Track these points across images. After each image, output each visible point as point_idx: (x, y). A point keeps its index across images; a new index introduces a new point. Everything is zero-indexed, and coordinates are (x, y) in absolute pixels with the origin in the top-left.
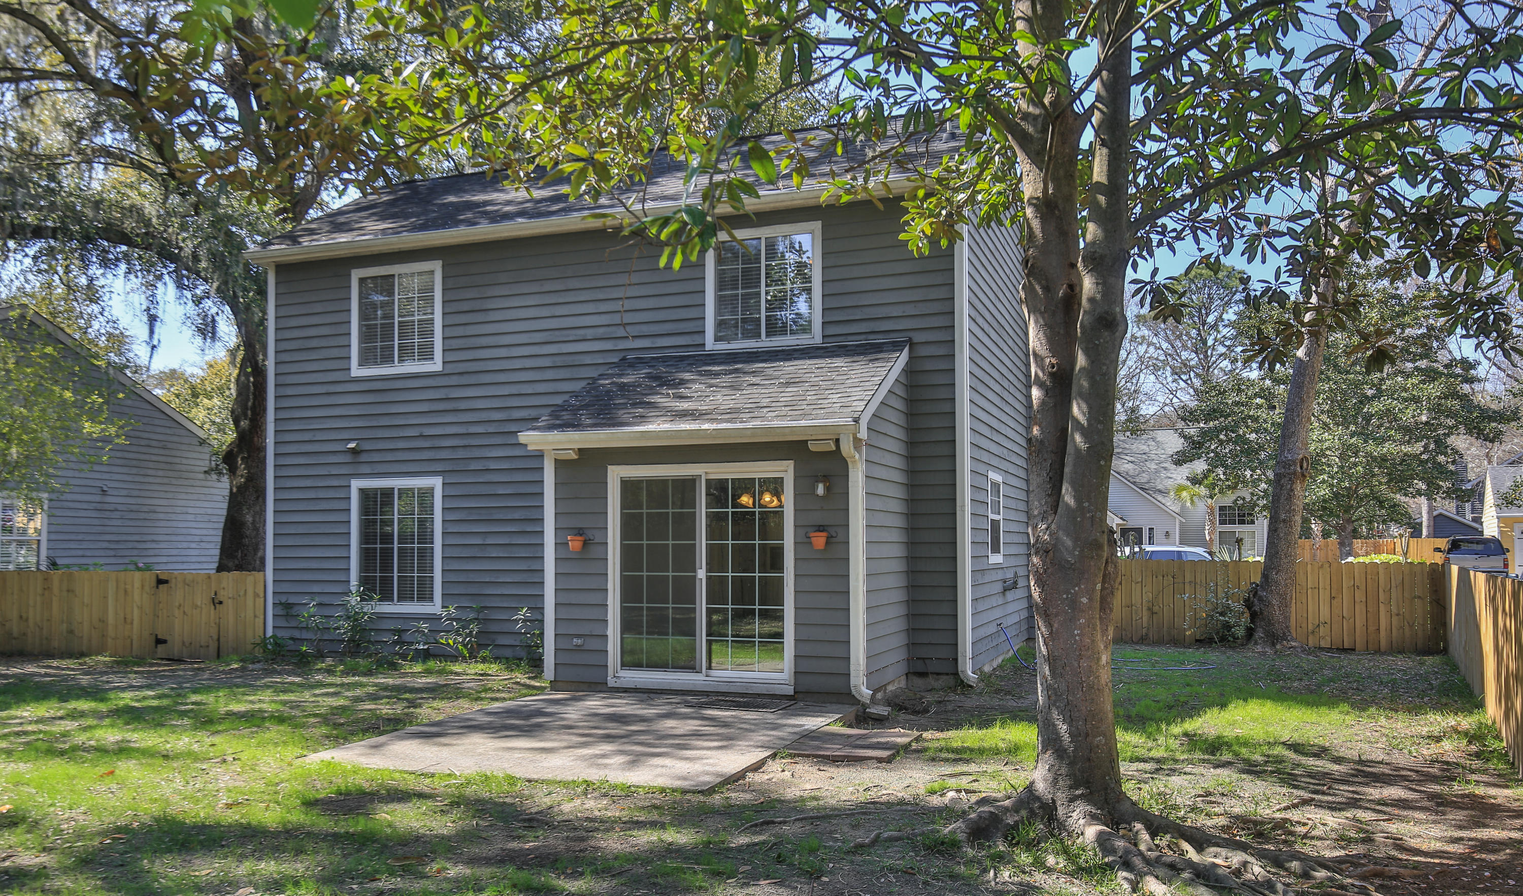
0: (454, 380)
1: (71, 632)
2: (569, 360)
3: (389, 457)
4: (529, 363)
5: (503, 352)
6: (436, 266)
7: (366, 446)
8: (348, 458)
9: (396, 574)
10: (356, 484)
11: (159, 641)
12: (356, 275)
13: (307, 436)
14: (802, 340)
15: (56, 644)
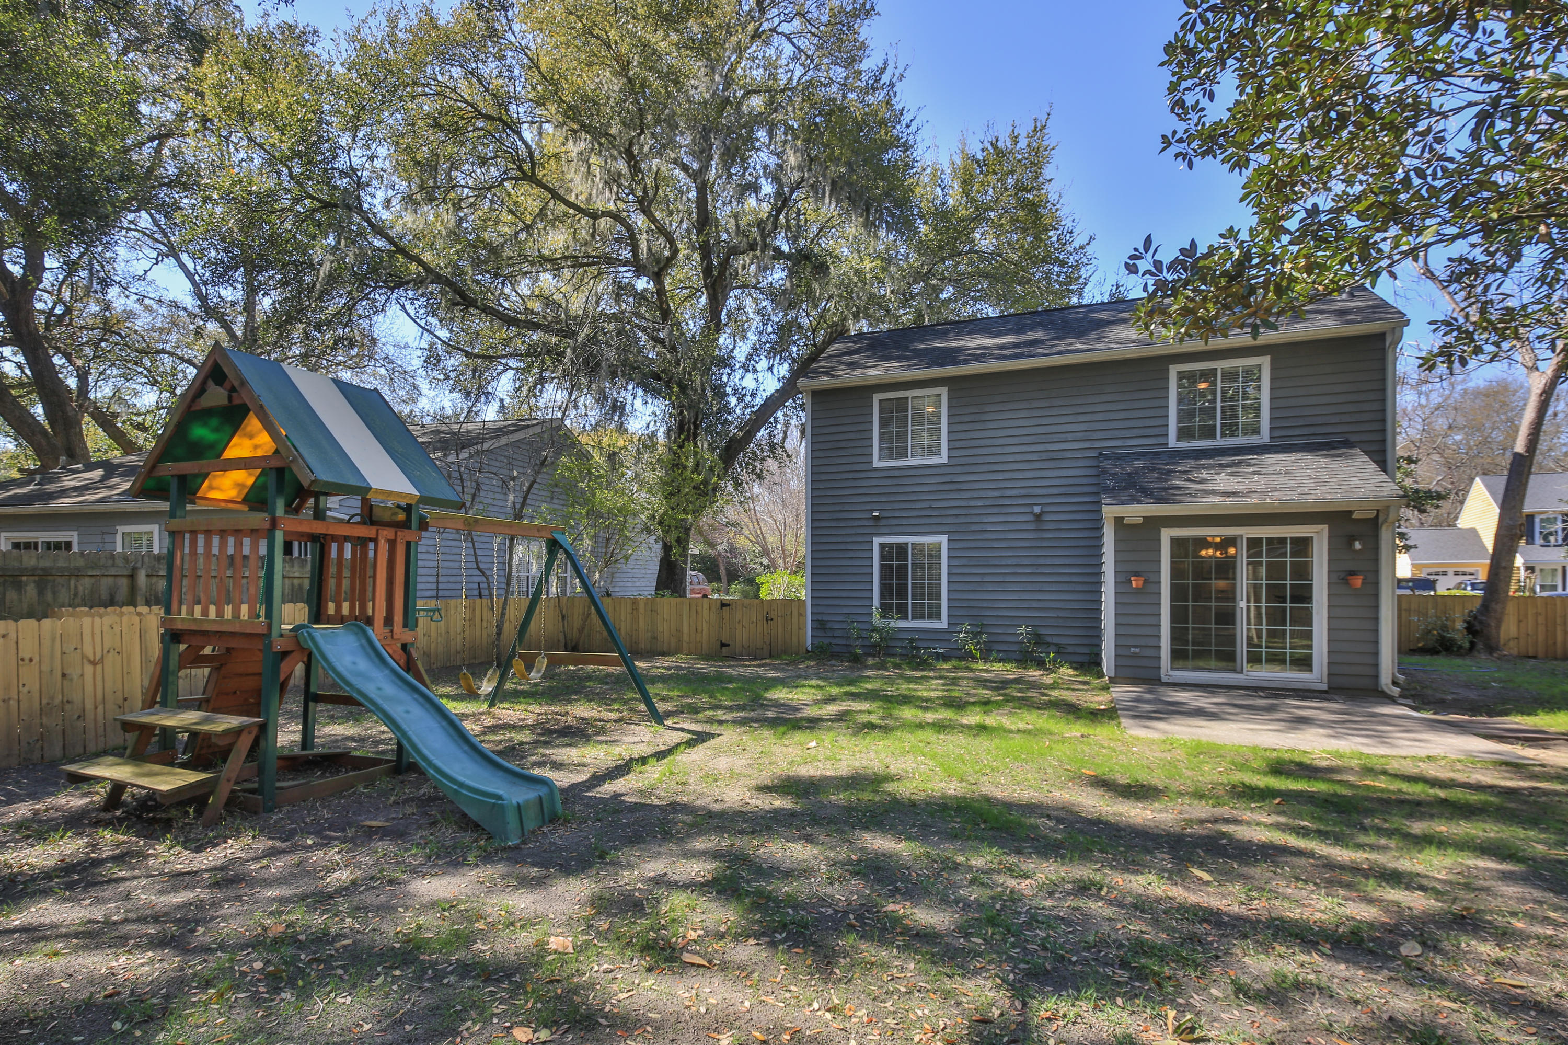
0: (958, 469)
1: (655, 638)
2: (1053, 455)
3: (904, 522)
4: (1019, 457)
5: (998, 450)
6: (944, 391)
7: (886, 514)
8: (871, 523)
9: (910, 601)
10: (877, 541)
11: (723, 645)
12: (877, 398)
13: (837, 508)
14: (1253, 440)
15: (642, 646)
